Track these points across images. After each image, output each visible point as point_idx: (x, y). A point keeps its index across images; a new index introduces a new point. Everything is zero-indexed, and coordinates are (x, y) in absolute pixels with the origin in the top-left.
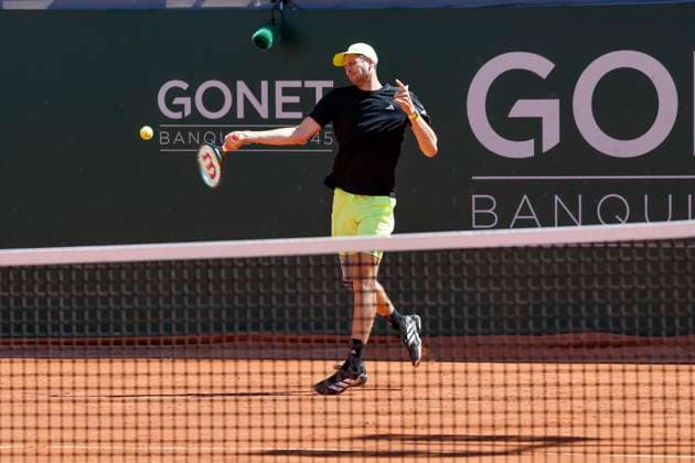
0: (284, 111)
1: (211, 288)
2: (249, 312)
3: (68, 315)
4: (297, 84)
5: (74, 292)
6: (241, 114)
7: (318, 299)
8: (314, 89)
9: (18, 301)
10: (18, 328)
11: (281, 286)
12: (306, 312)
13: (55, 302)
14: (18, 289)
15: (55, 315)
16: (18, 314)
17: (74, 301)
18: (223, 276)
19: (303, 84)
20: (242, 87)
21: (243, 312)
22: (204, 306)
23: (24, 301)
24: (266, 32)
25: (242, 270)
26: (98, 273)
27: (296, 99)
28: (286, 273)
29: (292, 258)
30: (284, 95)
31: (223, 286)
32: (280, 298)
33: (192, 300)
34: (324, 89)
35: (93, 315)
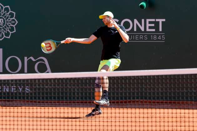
0: (149, 29)
1: (123, 85)
2: (136, 93)
3: (78, 94)
4: (154, 20)
5: (80, 87)
6: (135, 30)
7: (158, 89)
8: (159, 22)
9: (62, 89)
10: (62, 98)
11: (146, 85)
12: (154, 93)
13: (74, 90)
14: (62, 85)
15: (74, 94)
16: (62, 93)
17: (80, 89)
18: (127, 82)
19: (155, 20)
20: (136, 21)
21: (134, 94)
22: (121, 91)
23: (64, 89)
24: (144, 4)
25: (133, 80)
26: (88, 81)
27: (153, 25)
28: (148, 81)
29: (150, 76)
30: (149, 24)
31: (127, 85)
32: (146, 89)
33: (118, 89)
34: (162, 22)
35: (86, 94)
